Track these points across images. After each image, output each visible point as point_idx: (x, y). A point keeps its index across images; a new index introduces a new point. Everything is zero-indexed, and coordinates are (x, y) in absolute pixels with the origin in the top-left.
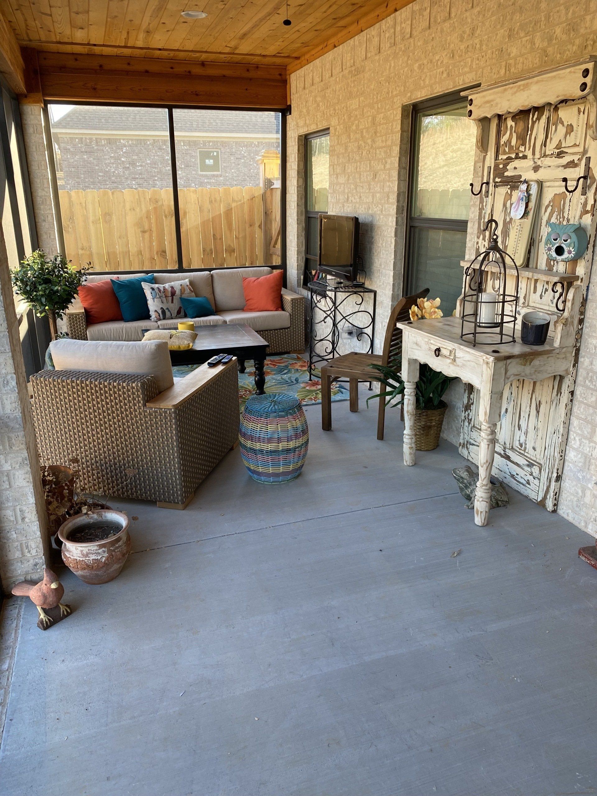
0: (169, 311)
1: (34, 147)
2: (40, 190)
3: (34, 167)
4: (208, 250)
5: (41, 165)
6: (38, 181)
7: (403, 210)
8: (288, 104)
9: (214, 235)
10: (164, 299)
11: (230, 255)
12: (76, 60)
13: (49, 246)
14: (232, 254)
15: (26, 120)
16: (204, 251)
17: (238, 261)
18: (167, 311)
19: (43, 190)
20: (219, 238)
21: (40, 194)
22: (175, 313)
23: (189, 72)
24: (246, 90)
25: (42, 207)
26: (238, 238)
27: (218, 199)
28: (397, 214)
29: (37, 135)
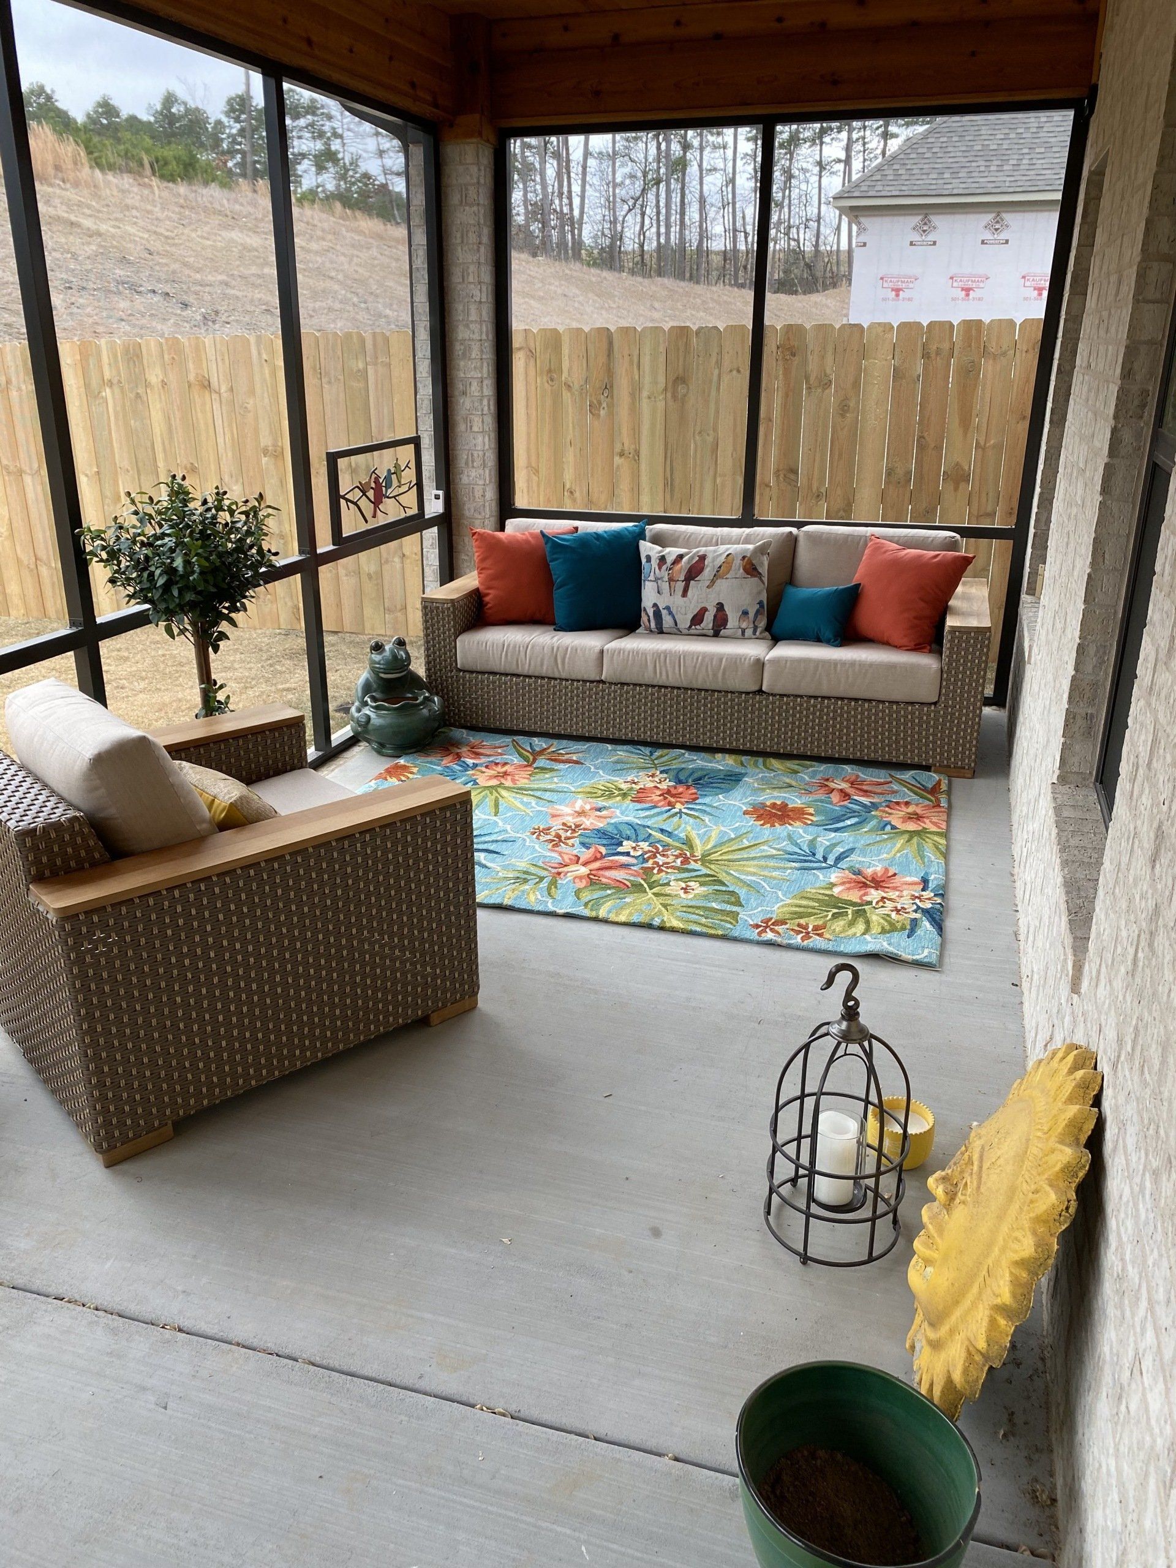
0: (670, 613)
1: (459, 235)
2: (461, 328)
3: (456, 277)
4: (900, 471)
5: (468, 274)
6: (460, 307)
7: (1143, 406)
8: (1093, 82)
9: (921, 437)
10: (665, 586)
11: (956, 489)
12: (566, 28)
13: (466, 447)
14: (962, 485)
15: (449, 177)
16: (889, 474)
17: (975, 505)
18: (664, 613)
19: (467, 326)
20: (932, 446)
21: (460, 336)
22: (684, 622)
23: (823, 25)
24: (973, 54)
25: (462, 363)
26: (984, 449)
27: (946, 346)
28: (1116, 417)
29: (467, 208)
